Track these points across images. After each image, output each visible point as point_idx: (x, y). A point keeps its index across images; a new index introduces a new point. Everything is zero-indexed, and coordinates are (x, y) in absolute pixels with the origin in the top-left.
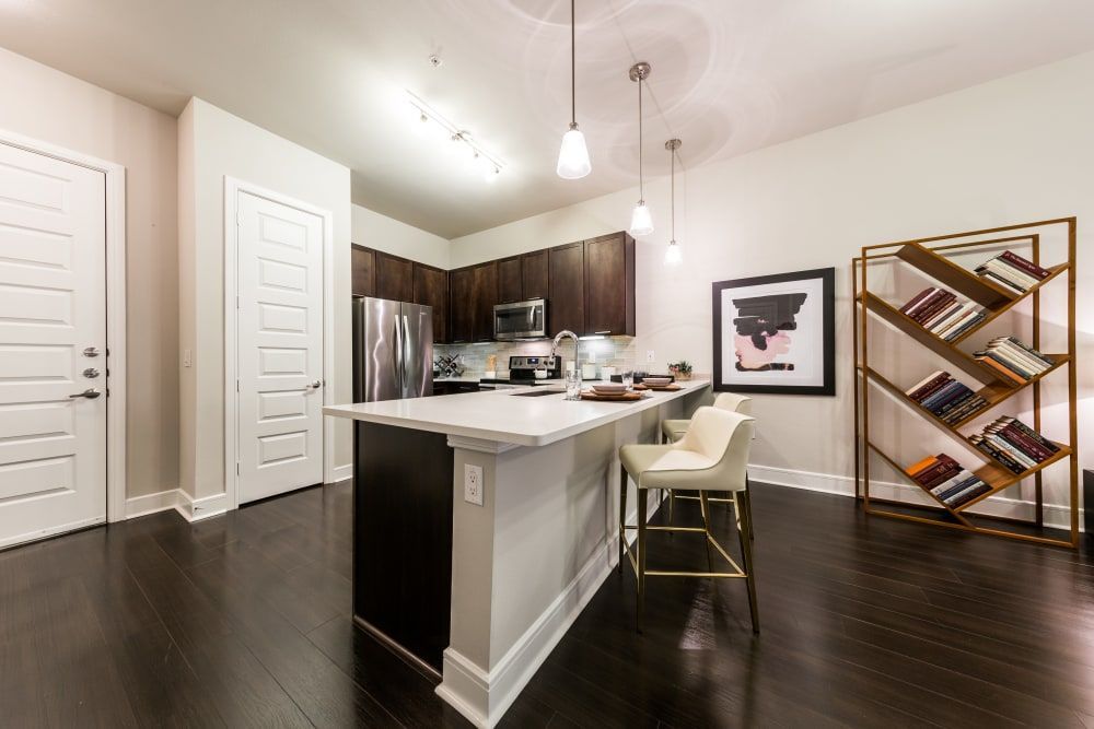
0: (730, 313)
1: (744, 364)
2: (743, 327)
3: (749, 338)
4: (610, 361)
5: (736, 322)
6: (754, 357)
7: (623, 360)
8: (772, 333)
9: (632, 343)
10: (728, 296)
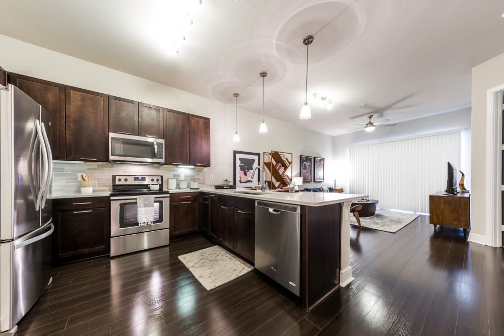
0: (238, 163)
1: (242, 181)
2: (242, 168)
3: (243, 172)
4: (193, 179)
5: (240, 166)
6: (244, 179)
7: (199, 179)
8: (248, 171)
9: (203, 171)
10: (238, 156)
